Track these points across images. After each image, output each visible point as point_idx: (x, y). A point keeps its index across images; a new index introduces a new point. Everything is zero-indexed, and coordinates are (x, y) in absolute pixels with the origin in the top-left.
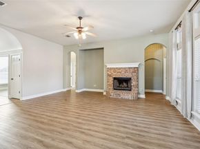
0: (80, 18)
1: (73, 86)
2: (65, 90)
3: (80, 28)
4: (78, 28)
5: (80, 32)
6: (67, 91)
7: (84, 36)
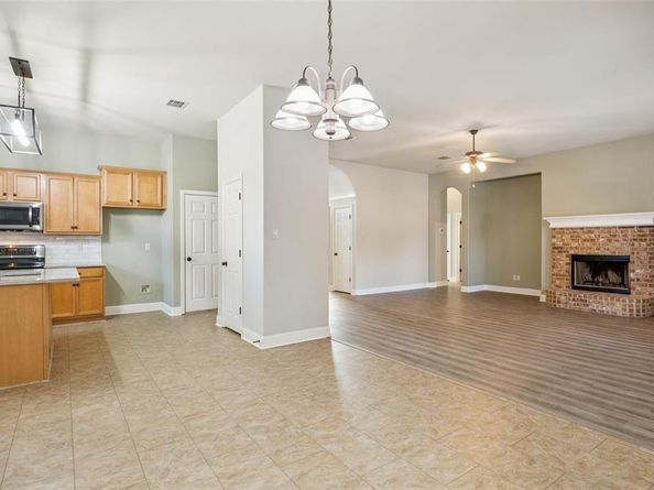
0: (474, 132)
1: (453, 278)
2: (434, 285)
3: (474, 152)
4: (468, 154)
5: (473, 160)
6: (438, 288)
7: (482, 167)
